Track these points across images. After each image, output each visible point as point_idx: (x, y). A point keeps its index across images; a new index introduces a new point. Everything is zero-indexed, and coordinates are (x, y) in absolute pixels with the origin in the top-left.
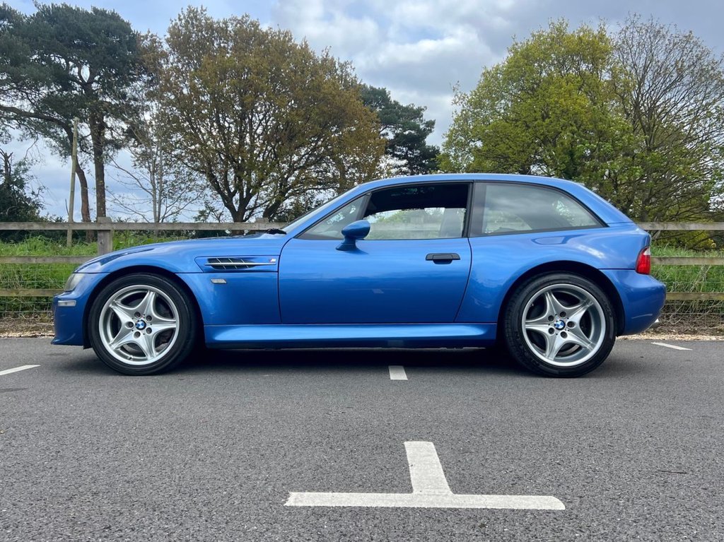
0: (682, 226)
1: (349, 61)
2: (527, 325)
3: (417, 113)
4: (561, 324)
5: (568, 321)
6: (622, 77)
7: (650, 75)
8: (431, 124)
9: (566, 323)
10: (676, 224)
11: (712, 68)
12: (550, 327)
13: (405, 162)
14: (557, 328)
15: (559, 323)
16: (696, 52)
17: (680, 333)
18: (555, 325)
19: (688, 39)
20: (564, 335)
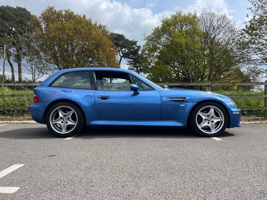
1: (106, 25)
3: (135, 43)
8: (139, 47)
13: (132, 60)
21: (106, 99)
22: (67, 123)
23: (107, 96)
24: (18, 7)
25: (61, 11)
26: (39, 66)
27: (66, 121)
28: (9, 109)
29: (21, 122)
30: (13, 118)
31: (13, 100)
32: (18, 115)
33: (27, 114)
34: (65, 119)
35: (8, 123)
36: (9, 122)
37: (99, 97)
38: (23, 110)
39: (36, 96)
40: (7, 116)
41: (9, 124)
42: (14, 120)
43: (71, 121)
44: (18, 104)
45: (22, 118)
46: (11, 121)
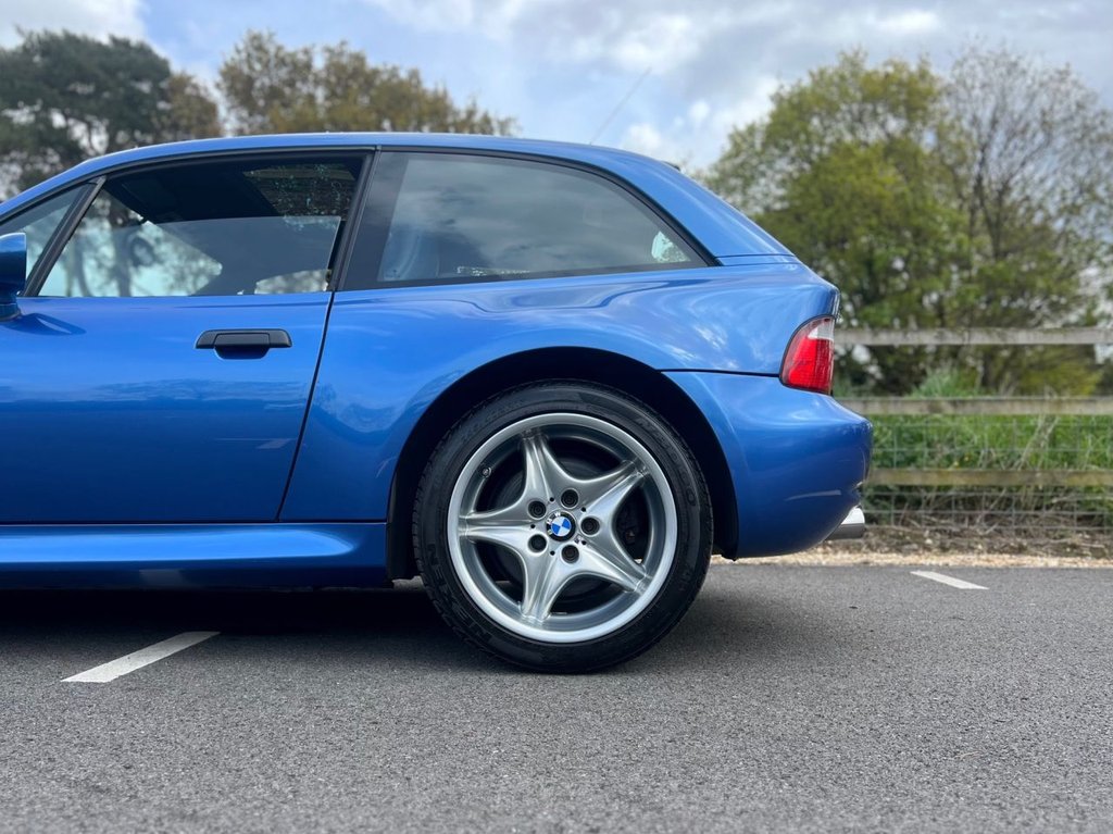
0: (1001, 335)
2: (461, 527)
4: (564, 525)
5: (584, 515)
6: (953, 138)
7: (1000, 137)
9: (579, 522)
10: (989, 333)
11: (1102, 123)
12: (535, 532)
14: (554, 537)
15: (559, 521)
16: (1076, 95)
17: (991, 550)
18: (548, 527)
19: (1063, 75)
20: (571, 554)
24: (115, 40)
25: (307, 52)
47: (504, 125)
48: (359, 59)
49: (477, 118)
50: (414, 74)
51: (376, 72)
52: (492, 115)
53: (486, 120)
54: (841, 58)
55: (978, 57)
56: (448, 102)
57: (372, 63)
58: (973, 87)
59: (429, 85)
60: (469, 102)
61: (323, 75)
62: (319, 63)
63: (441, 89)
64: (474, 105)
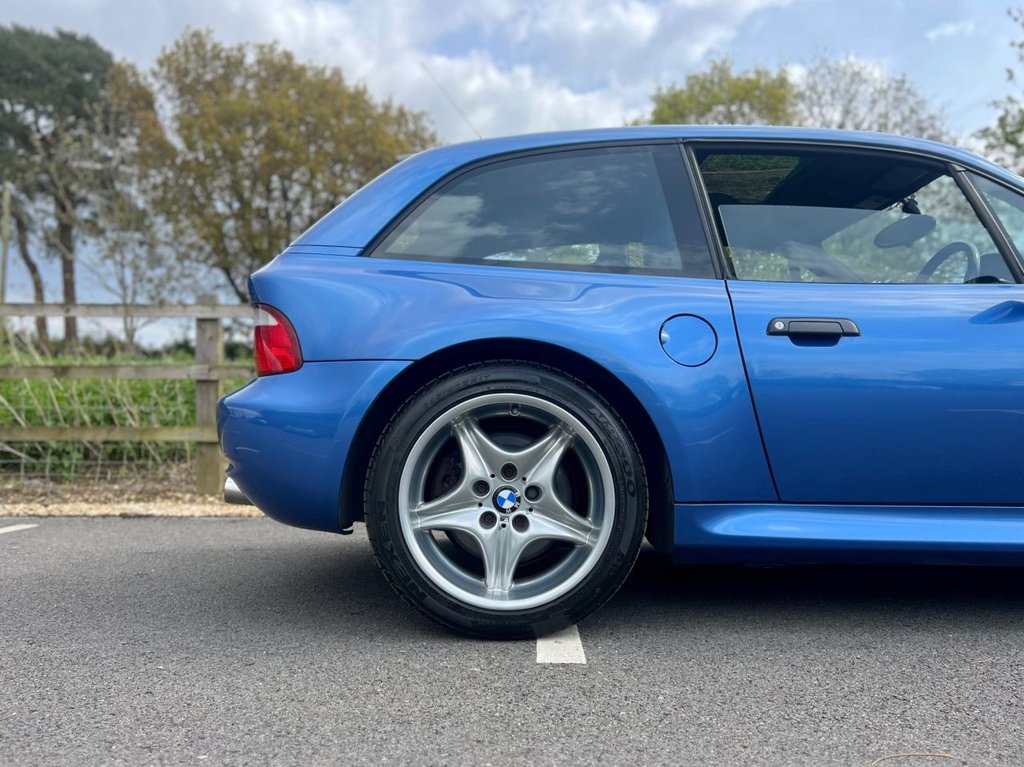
21: (829, 339)
22: (521, 523)
23: (835, 321)
25: (240, 49)
26: (150, 274)
27: (513, 509)
28: (40, 443)
29: (105, 509)
30: (59, 488)
31: (58, 398)
32: (84, 474)
33: (130, 469)
34: (505, 494)
35: (41, 517)
36: (42, 511)
37: (771, 324)
38: (110, 448)
39: (272, 322)
40: (30, 478)
41: (42, 521)
42: (65, 501)
43: (549, 511)
44: (86, 418)
45: (106, 489)
46: (50, 507)
47: (417, 118)
48: (288, 56)
49: (394, 113)
50: (337, 73)
51: (303, 69)
52: (407, 108)
53: (402, 113)
54: (712, 65)
55: (828, 68)
56: (367, 97)
57: (299, 60)
58: (824, 93)
59: (351, 82)
60: (386, 99)
61: (256, 69)
62: (251, 58)
63: (361, 86)
64: (390, 101)
